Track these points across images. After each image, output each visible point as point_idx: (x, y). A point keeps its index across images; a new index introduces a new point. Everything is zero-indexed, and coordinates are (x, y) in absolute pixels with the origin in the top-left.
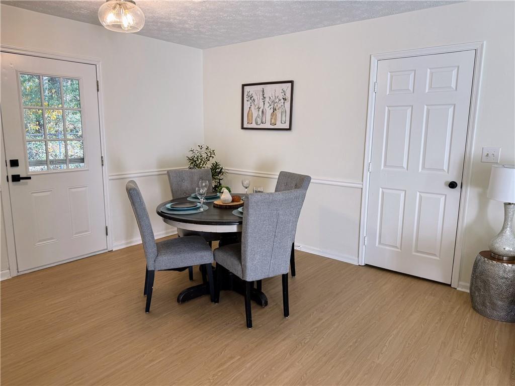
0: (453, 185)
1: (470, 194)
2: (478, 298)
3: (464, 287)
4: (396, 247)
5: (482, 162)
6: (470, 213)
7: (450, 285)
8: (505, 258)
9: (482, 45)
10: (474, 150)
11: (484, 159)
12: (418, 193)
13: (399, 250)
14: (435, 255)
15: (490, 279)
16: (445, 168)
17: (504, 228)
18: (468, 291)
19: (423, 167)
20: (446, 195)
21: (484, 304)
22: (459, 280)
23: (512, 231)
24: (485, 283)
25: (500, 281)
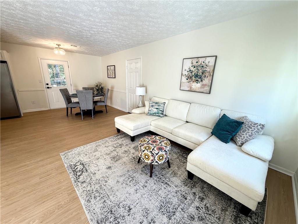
4: (132, 108)
10: (141, 83)
23: (141, 102)
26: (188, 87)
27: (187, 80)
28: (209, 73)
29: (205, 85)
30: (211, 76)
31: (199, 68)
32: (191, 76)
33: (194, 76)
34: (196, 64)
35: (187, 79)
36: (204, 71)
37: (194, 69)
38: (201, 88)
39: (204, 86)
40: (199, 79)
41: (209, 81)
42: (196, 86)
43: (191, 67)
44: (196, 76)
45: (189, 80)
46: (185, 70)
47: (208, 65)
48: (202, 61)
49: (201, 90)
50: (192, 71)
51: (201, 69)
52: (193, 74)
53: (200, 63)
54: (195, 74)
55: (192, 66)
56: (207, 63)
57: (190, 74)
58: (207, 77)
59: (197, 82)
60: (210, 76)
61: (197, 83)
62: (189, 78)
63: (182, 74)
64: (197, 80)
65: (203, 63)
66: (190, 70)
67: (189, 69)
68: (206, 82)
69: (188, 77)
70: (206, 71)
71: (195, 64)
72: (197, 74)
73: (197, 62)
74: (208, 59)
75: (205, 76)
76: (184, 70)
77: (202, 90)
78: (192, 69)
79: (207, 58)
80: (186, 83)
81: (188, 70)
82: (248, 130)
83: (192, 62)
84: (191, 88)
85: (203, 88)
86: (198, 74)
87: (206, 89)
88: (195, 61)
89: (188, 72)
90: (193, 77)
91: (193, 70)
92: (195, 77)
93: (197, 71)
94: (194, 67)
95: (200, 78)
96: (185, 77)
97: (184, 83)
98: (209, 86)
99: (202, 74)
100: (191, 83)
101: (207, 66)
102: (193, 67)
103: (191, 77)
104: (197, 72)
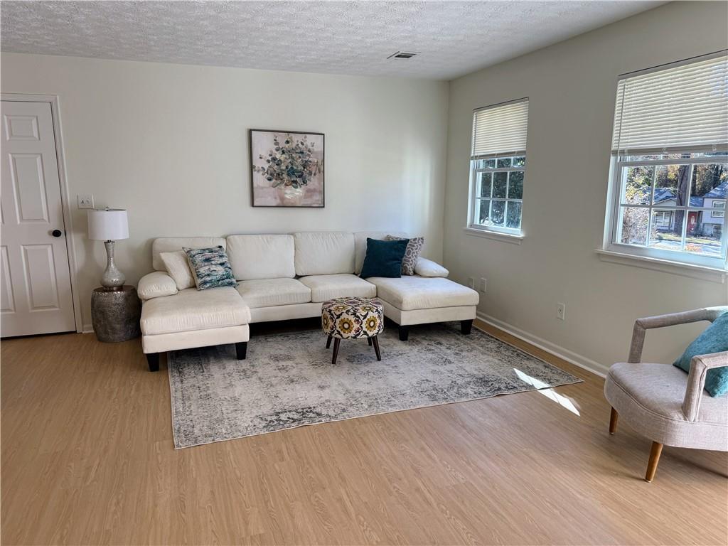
0: (56, 234)
1: (75, 239)
2: (100, 329)
3: (88, 329)
4: (9, 310)
5: (79, 209)
6: (78, 258)
7: (75, 332)
8: (115, 289)
9: (56, 99)
10: (70, 199)
11: (81, 206)
12: (22, 247)
13: (13, 312)
14: (54, 307)
15: (106, 308)
16: (46, 217)
17: (109, 264)
18: (93, 331)
19: (22, 219)
20: (52, 245)
21: (106, 333)
22: (83, 324)
23: (115, 265)
24: (103, 313)
25: (114, 308)
26: (276, 198)
27: (268, 182)
28: (317, 165)
29: (314, 190)
30: (322, 173)
31: (293, 155)
32: (278, 171)
33: (286, 173)
34: (287, 146)
35: (270, 180)
36: (306, 162)
37: (284, 156)
38: (306, 197)
39: (310, 193)
40: (298, 179)
41: (319, 184)
42: (294, 193)
43: (274, 151)
44: (291, 172)
45: (274, 180)
46: (261, 158)
47: (312, 150)
48: (298, 141)
49: (306, 203)
50: (280, 160)
51: (300, 157)
52: (284, 168)
53: (294, 146)
54: (287, 167)
55: (277, 150)
56: (310, 147)
57: (276, 166)
58: (315, 174)
59: (294, 184)
60: (320, 172)
61: (296, 188)
62: (274, 176)
63: (252, 167)
64: (295, 182)
65: (300, 145)
66: (274, 159)
67: (271, 155)
68: (313, 184)
69: (271, 174)
70: (310, 161)
71: (282, 144)
72: (292, 168)
73: (287, 142)
74: (310, 139)
75: (310, 173)
76: (255, 157)
77: (308, 202)
78: (278, 156)
79: (307, 135)
80: (267, 188)
81: (270, 158)
82: (412, 249)
83: (275, 140)
84: (282, 199)
85: (311, 196)
86: (295, 168)
87: (317, 199)
88: (282, 139)
89: (268, 161)
90: (284, 175)
91: (282, 159)
92: (288, 175)
93: (290, 160)
94: (283, 152)
95: (300, 176)
96: (263, 175)
97: (262, 188)
98: (320, 192)
99: (304, 168)
100: (281, 189)
101: (309, 151)
102: (281, 151)
103: (279, 174)
104: (292, 164)
